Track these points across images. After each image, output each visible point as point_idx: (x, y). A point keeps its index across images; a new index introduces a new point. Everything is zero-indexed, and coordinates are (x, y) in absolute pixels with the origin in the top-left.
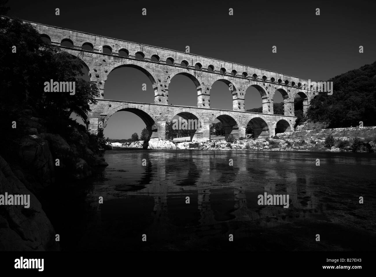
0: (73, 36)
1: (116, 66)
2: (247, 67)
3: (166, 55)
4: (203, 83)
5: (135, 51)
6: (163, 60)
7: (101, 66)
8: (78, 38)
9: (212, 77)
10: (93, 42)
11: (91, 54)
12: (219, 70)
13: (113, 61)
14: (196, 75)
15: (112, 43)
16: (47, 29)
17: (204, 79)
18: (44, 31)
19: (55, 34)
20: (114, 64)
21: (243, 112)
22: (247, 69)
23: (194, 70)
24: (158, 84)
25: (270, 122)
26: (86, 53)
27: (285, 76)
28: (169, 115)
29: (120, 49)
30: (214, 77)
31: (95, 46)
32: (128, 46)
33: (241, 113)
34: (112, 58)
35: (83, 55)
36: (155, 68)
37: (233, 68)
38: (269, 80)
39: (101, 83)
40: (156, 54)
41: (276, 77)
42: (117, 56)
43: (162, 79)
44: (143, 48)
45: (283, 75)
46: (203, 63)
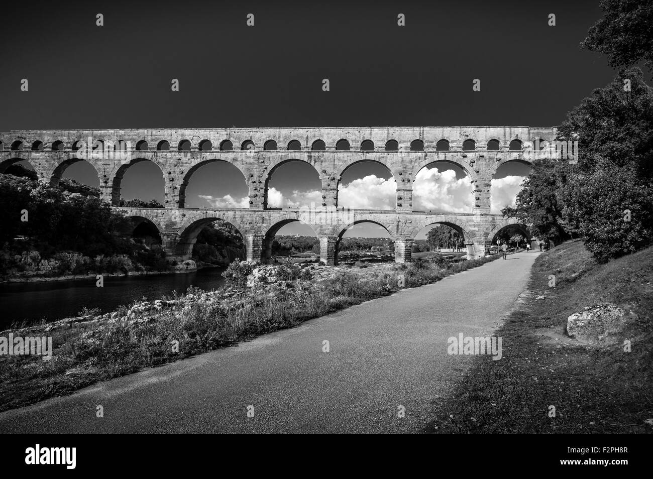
0: (148, 136)
1: (193, 164)
2: (422, 129)
3: (264, 137)
4: (325, 172)
5: (219, 139)
6: (259, 145)
7: (176, 168)
8: (153, 137)
9: (341, 158)
10: (168, 139)
11: (165, 153)
12: (359, 144)
13: (190, 158)
14: (311, 161)
15: (190, 135)
16: (123, 133)
17: (327, 164)
18: (120, 136)
19: (130, 137)
20: (191, 162)
21: (407, 214)
22: (423, 132)
23: (308, 152)
24: (248, 181)
25: (476, 229)
26: (160, 154)
27: (531, 131)
28: (264, 225)
29: (200, 141)
30: (346, 159)
31: (170, 143)
32: (210, 135)
33: (401, 216)
34: (189, 154)
35: (157, 156)
36: (245, 159)
37: (390, 135)
38: (483, 146)
39: (176, 188)
40: (249, 139)
41: (505, 135)
42: (194, 152)
43: (256, 173)
44: (230, 134)
45: (526, 130)
46: (328, 138)
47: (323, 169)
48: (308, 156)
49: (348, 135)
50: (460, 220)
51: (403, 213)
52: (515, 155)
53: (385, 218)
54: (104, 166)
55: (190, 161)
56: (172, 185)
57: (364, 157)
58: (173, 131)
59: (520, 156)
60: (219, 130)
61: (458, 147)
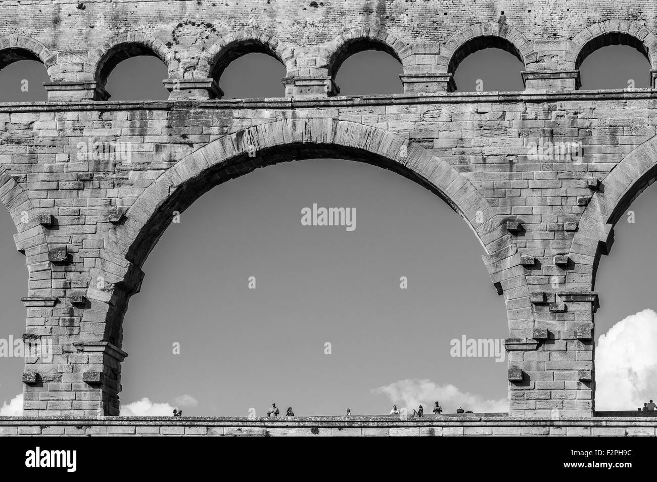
6: (546, 63)
7: (86, 193)
13: (165, 138)
20: (172, 161)
24: (499, 255)
29: (214, 49)
31: (52, 60)
36: (473, 140)
39: (84, 303)
42: (190, 105)
55: (164, 155)
56: (67, 287)
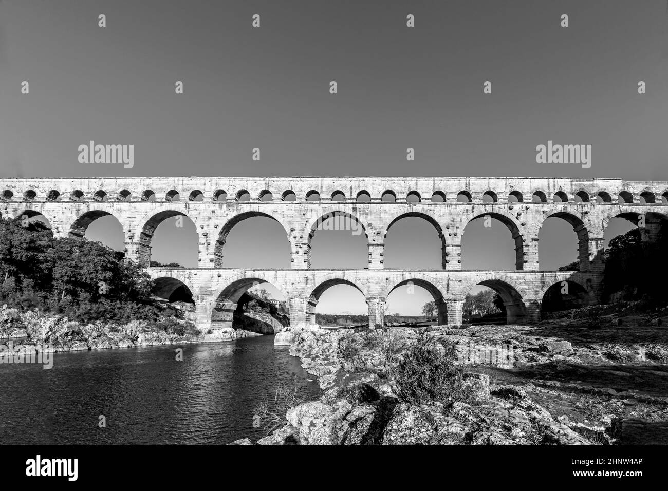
0: (178, 185)
1: (230, 218)
2: (468, 179)
3: (306, 187)
4: (370, 225)
5: (257, 189)
6: (300, 196)
7: (210, 221)
8: (185, 187)
9: (387, 211)
10: (201, 188)
11: (199, 205)
12: (405, 196)
13: (226, 210)
14: (356, 213)
15: (225, 184)
16: (151, 182)
17: (372, 217)
20: (227, 215)
21: (457, 271)
22: (469, 183)
23: (353, 203)
24: (290, 235)
25: (526, 287)
26: (192, 205)
27: (574, 183)
28: (308, 286)
29: (237, 191)
30: (392, 212)
31: (204, 193)
32: (247, 184)
33: (451, 273)
34: (225, 206)
35: (189, 208)
36: (285, 211)
37: (436, 187)
38: (529, 198)
39: (210, 244)
40: (290, 189)
41: (549, 187)
42: (231, 203)
43: (297, 227)
44: (268, 184)
45: (568, 182)
46: (373, 188)
47: (369, 222)
48: (353, 208)
49: (393, 185)
50: (511, 278)
51: (452, 271)
52: (560, 208)
53: (435, 276)
54: (130, 219)
55: (225, 214)
56: (207, 240)
57: (411, 209)
58: (207, 180)
59: (564, 209)
60: (257, 179)
61: (504, 199)
